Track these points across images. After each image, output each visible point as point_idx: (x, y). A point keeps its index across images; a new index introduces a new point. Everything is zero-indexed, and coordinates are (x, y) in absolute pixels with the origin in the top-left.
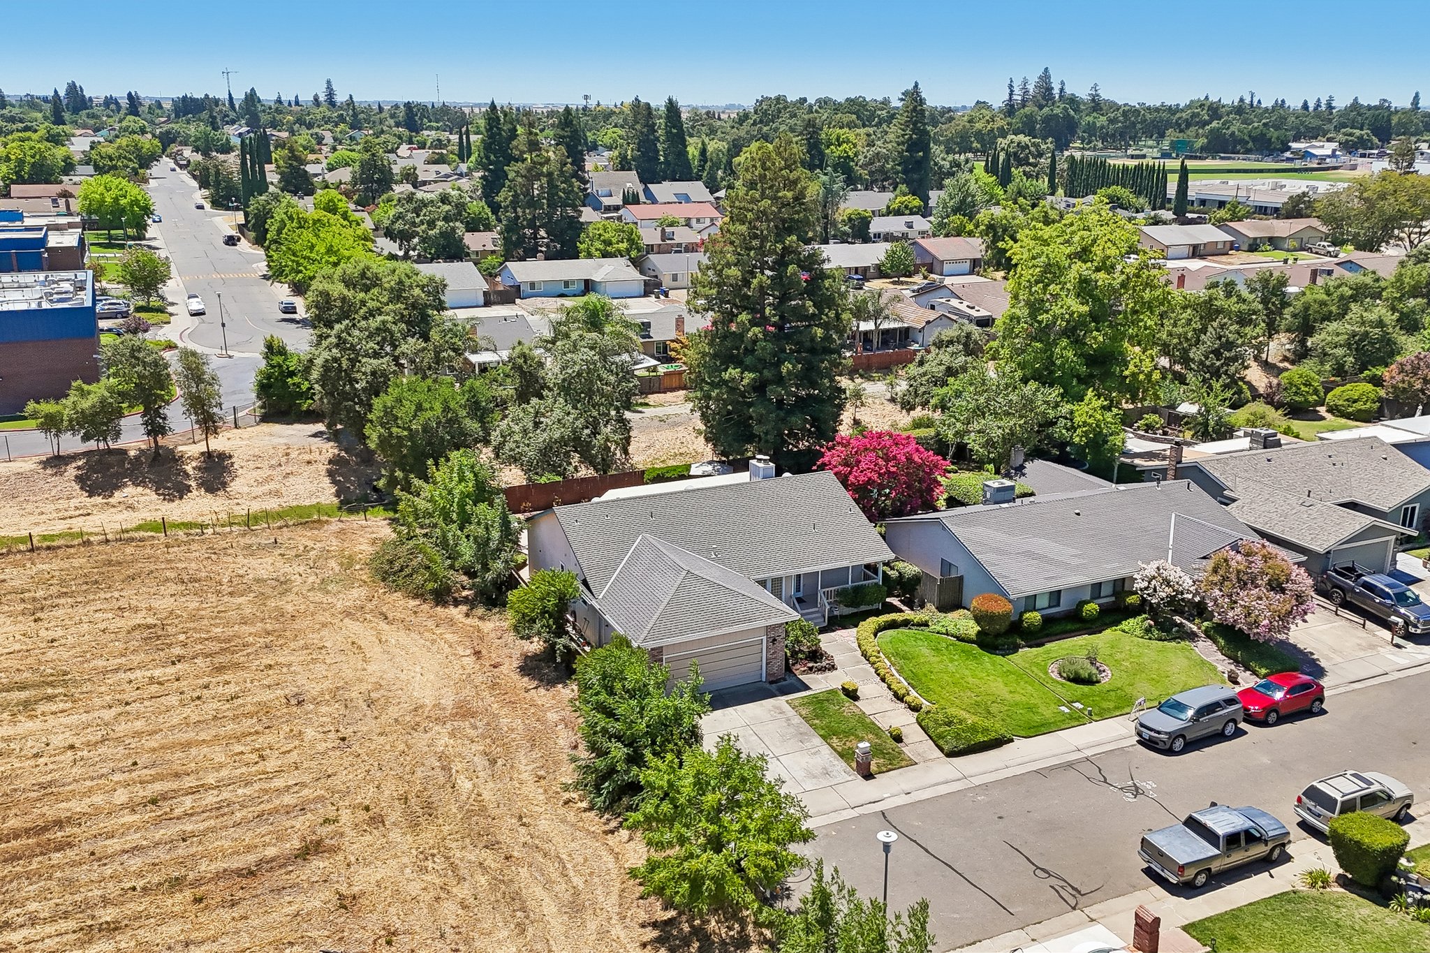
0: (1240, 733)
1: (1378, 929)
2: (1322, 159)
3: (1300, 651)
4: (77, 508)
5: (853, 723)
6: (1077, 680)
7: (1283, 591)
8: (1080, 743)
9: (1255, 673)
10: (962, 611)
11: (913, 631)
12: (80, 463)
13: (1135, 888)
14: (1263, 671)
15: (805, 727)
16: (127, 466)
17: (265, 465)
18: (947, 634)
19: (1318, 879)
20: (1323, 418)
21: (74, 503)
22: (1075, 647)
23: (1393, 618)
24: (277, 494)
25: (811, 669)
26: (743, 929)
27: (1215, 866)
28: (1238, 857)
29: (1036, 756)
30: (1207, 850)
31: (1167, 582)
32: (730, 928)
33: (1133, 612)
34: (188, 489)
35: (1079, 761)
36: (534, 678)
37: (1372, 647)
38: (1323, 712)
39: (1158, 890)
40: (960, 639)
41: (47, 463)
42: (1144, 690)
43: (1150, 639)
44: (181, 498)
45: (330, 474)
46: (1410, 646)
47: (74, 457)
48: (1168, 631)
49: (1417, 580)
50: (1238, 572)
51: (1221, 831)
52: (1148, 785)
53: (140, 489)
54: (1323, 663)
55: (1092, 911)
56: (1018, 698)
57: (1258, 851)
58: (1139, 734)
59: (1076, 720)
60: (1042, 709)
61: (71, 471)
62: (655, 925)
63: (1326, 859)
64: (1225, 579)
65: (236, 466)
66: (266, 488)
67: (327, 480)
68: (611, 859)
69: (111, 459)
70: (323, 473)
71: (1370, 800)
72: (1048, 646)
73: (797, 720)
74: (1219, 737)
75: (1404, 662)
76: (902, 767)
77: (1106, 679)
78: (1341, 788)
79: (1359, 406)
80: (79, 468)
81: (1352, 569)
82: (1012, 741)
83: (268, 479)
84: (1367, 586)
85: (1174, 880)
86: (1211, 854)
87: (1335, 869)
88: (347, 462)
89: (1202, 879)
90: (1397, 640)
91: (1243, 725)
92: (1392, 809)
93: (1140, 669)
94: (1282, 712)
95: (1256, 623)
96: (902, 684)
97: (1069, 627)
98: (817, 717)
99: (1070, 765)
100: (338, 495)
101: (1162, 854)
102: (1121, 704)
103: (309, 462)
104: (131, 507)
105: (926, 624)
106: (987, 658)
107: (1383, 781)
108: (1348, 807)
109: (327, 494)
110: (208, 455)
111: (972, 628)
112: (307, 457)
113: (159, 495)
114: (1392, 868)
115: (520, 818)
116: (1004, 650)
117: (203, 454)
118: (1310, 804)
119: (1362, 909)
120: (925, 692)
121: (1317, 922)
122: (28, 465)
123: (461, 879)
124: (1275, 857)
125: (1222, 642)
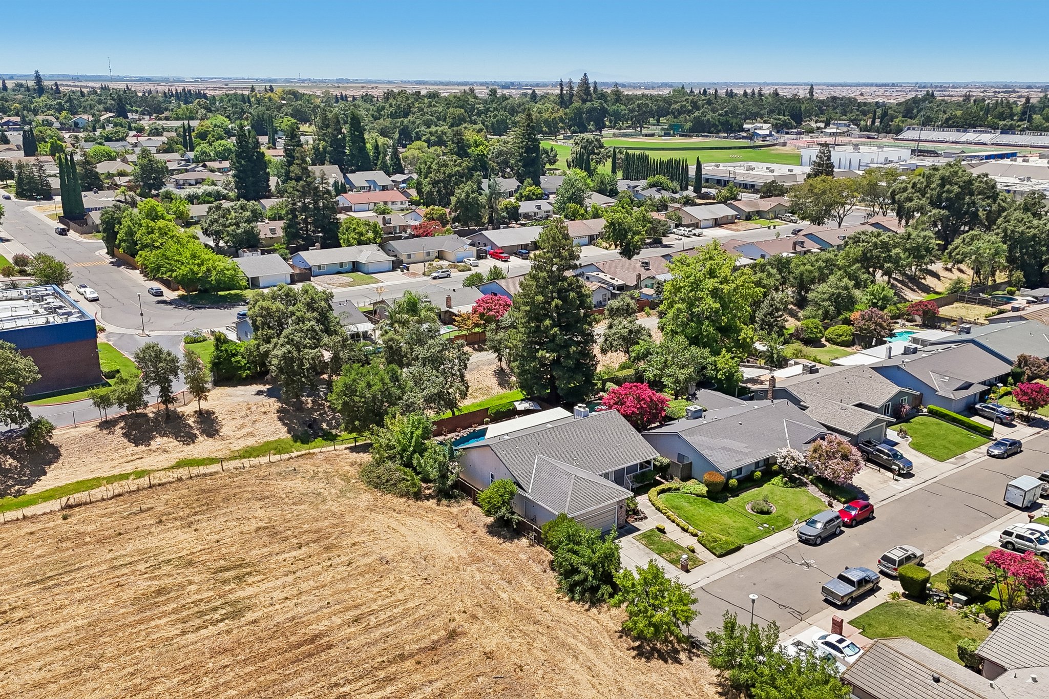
0: (842, 532)
1: (925, 614)
2: (764, 138)
3: (855, 487)
5: (669, 545)
6: (762, 512)
7: (849, 460)
8: (774, 544)
9: (839, 501)
10: (693, 480)
11: (674, 494)
12: (122, 424)
13: (823, 609)
14: (843, 500)
15: (648, 550)
16: (151, 424)
17: (237, 416)
18: (691, 494)
19: (895, 595)
20: (824, 346)
21: (129, 451)
22: (753, 495)
23: (894, 467)
24: (251, 434)
25: (637, 519)
26: (673, 646)
27: (854, 595)
28: (862, 590)
29: (757, 553)
30: (851, 589)
31: (793, 459)
32: (667, 646)
33: (776, 474)
34: (195, 436)
35: (777, 553)
36: (499, 537)
37: (886, 482)
38: (874, 518)
39: (832, 608)
40: (698, 496)
41: (101, 427)
42: (792, 514)
43: (787, 487)
44: (193, 442)
45: (280, 419)
46: (901, 479)
47: (117, 420)
48: (795, 483)
49: (896, 444)
50: (827, 452)
51: (855, 579)
52: (811, 562)
53: (165, 438)
54: (867, 492)
55: (809, 620)
56: (739, 525)
57: (870, 586)
58: (800, 537)
59: (769, 533)
60: (751, 529)
61: (118, 431)
62: (633, 648)
63: (897, 587)
64: (821, 456)
65: (219, 419)
66: (244, 431)
67: (279, 423)
68: (594, 622)
69: (140, 420)
70: (276, 419)
71: (908, 559)
72: (741, 495)
73: (642, 547)
74: (834, 535)
75: (902, 489)
76: (701, 565)
77: (774, 510)
78: (897, 555)
79: (843, 338)
80: (122, 428)
81: (869, 442)
82: (744, 547)
83: (243, 426)
84: (878, 450)
85: (839, 603)
86: (850, 591)
87: (901, 590)
88: (288, 411)
89: (849, 601)
90: (896, 477)
91: (843, 528)
92: (917, 560)
93: (788, 504)
94: (858, 520)
95: (839, 477)
96: (683, 523)
97: (749, 485)
98: (651, 544)
99: (773, 556)
100: (289, 432)
101: (832, 592)
102: (786, 523)
103: (265, 413)
104: (165, 451)
105: (678, 489)
106: (715, 505)
107: (912, 550)
108: (901, 563)
109: (282, 433)
110: (200, 413)
111: (704, 489)
112: (263, 409)
113: (179, 441)
114: (925, 588)
115: (541, 608)
116: (722, 500)
117: (196, 412)
118: (885, 563)
119: (915, 607)
120: (696, 526)
121: (900, 614)
122: (90, 429)
123: (534, 640)
124: (875, 590)
125: (821, 486)
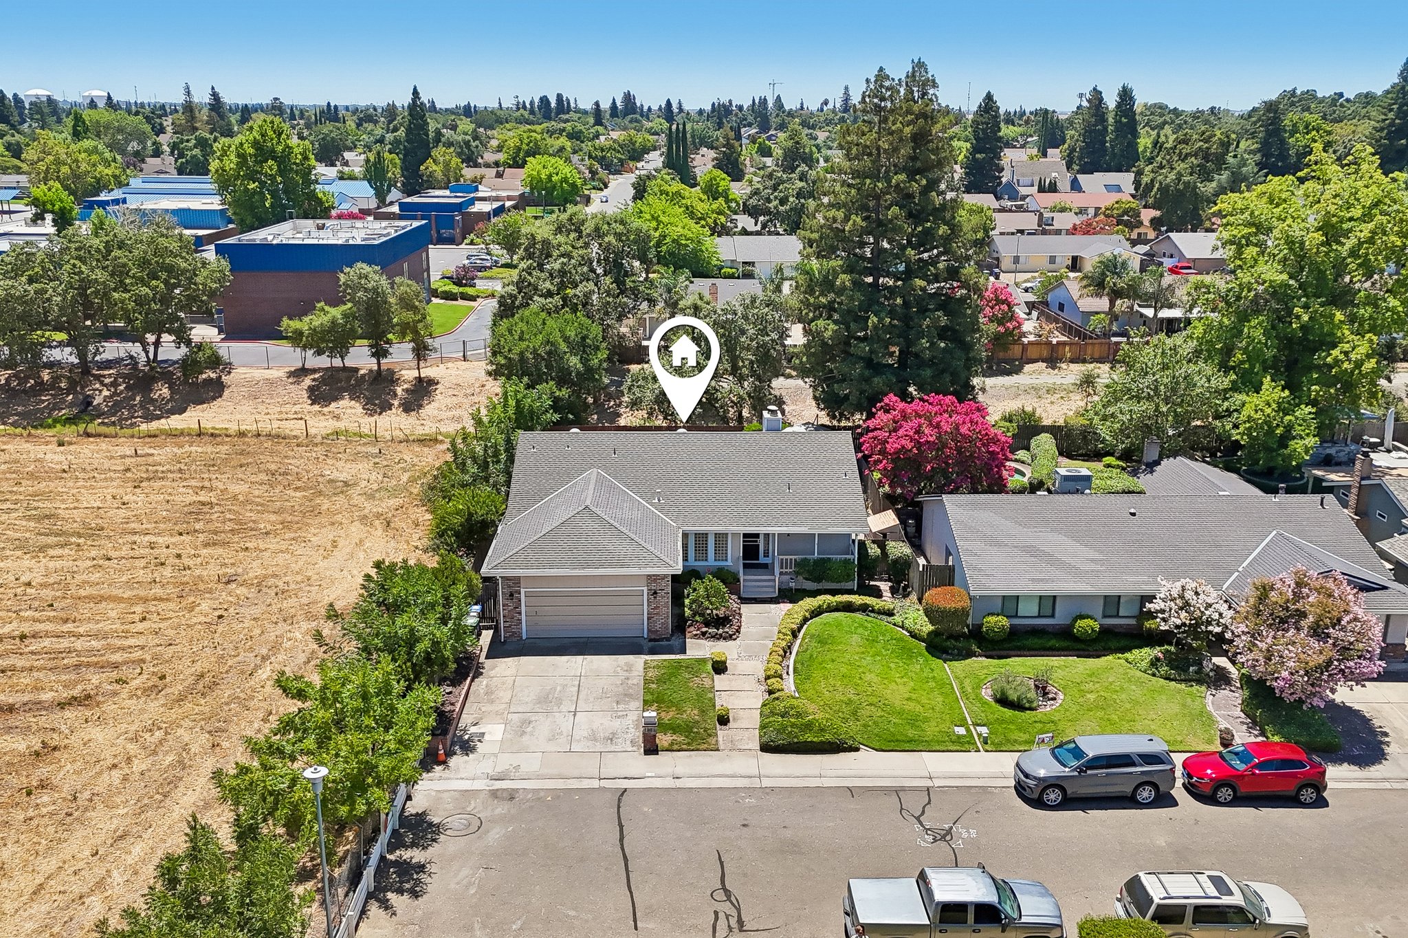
4: (296, 413)
5: (690, 695)
6: (1007, 702)
11: (868, 618)
12: (317, 376)
14: (1276, 739)
16: (352, 382)
18: (902, 627)
21: (297, 408)
25: (704, 634)
29: (869, 773)
34: (390, 407)
35: (913, 789)
40: (912, 634)
41: (291, 374)
43: (1154, 675)
44: (380, 414)
47: (314, 371)
50: (1275, 605)
52: (965, 833)
53: (352, 403)
54: (1391, 749)
56: (910, 706)
59: (961, 745)
60: (929, 725)
61: (307, 382)
65: (437, 392)
66: (452, 413)
69: (343, 375)
73: (636, 683)
76: (698, 750)
77: (1046, 708)
80: (314, 380)
82: (857, 750)
93: (1102, 705)
96: (779, 666)
98: (658, 682)
99: (897, 791)
104: (337, 417)
105: (889, 613)
106: (923, 659)
110: (420, 379)
111: (928, 625)
113: (364, 409)
116: (951, 654)
117: (415, 378)
120: (805, 679)
122: (278, 373)
125: (1247, 694)
